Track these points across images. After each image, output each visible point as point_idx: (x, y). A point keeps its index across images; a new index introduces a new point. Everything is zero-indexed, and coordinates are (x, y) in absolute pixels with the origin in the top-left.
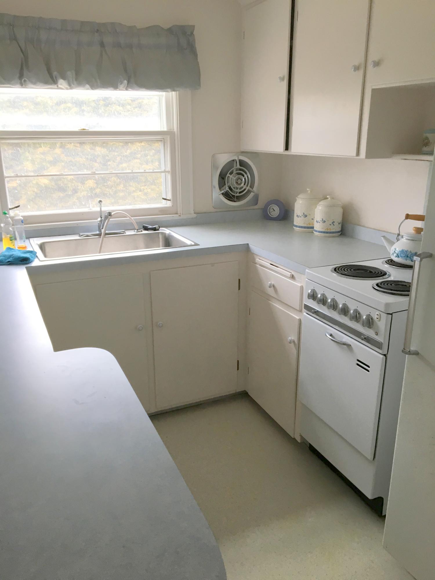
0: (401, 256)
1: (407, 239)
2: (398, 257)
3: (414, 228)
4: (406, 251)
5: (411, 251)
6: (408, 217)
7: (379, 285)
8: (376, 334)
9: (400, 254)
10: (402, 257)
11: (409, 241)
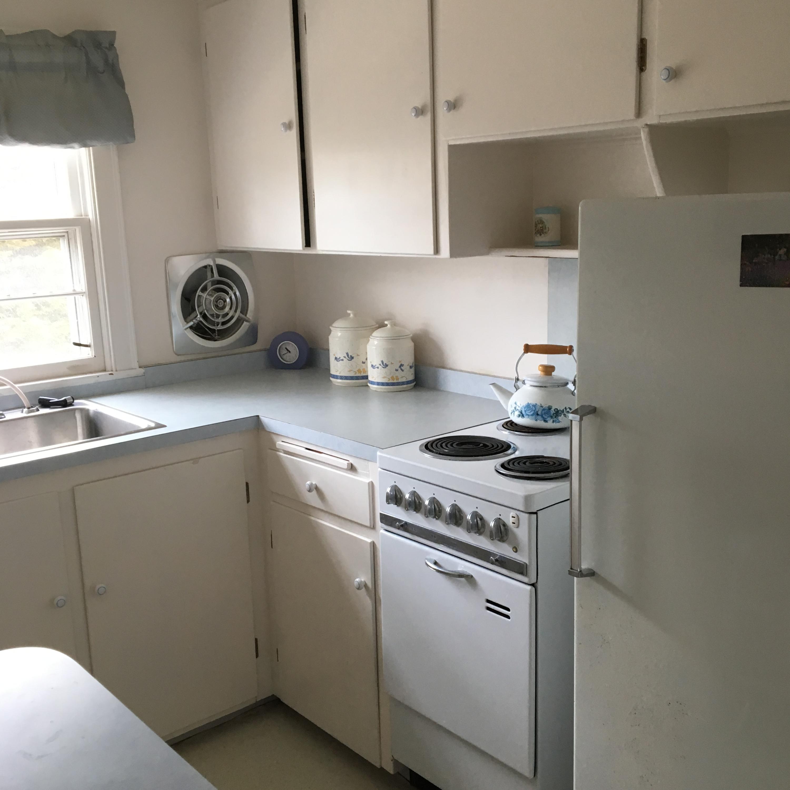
0: (527, 415)
1: (531, 386)
2: (523, 416)
3: (540, 367)
4: (535, 406)
5: (541, 405)
6: (528, 349)
7: (506, 465)
8: (514, 550)
9: (525, 411)
10: (529, 415)
11: (536, 389)
